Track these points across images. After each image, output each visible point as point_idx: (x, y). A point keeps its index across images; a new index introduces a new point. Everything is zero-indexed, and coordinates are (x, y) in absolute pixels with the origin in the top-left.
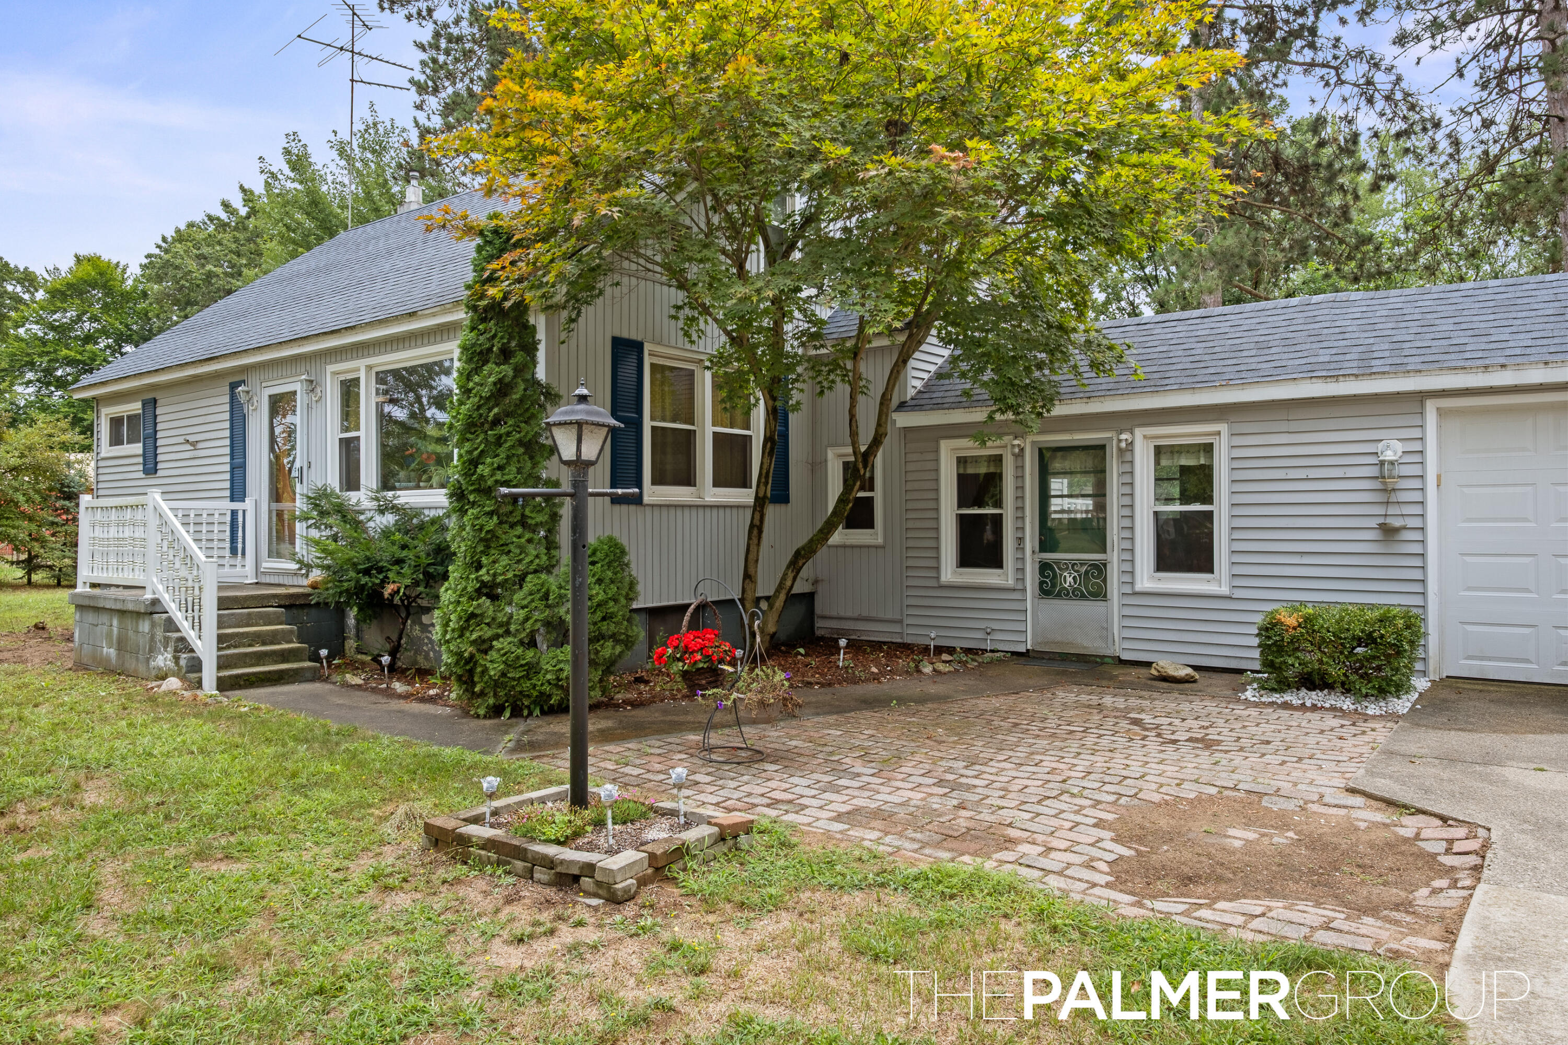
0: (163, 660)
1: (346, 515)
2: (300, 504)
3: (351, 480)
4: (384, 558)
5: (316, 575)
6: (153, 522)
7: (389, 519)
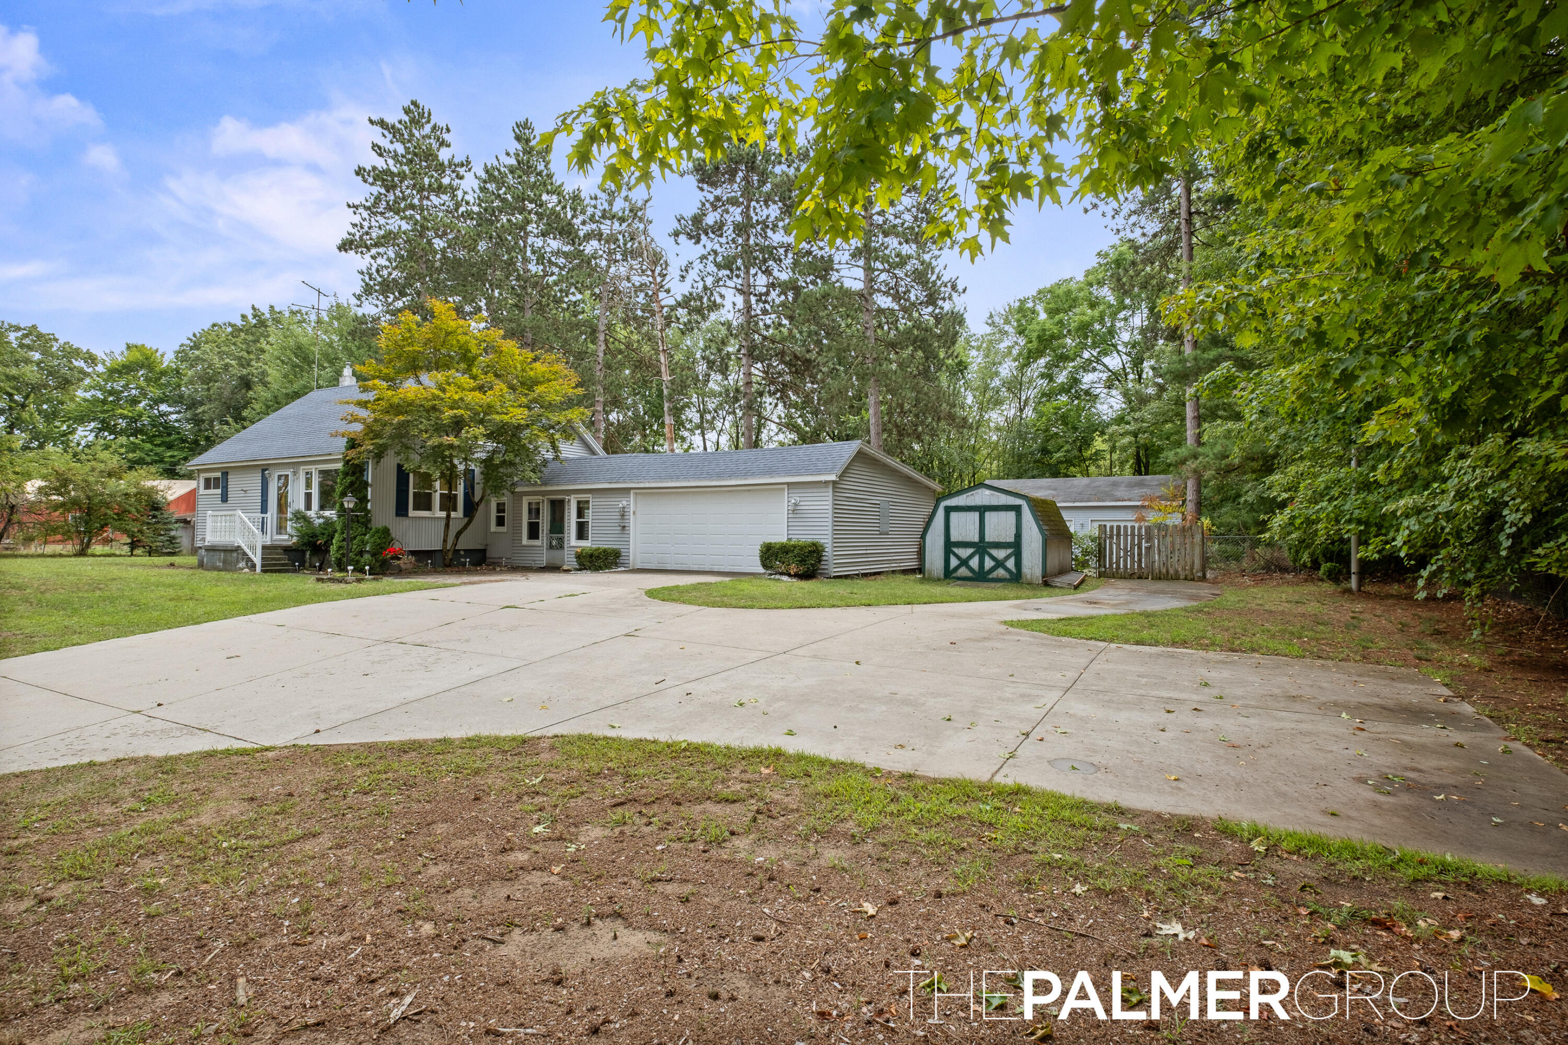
0: (242, 564)
1: (306, 519)
2: (289, 515)
3: (308, 507)
4: (318, 532)
5: (295, 540)
6: (238, 520)
7: (321, 521)
